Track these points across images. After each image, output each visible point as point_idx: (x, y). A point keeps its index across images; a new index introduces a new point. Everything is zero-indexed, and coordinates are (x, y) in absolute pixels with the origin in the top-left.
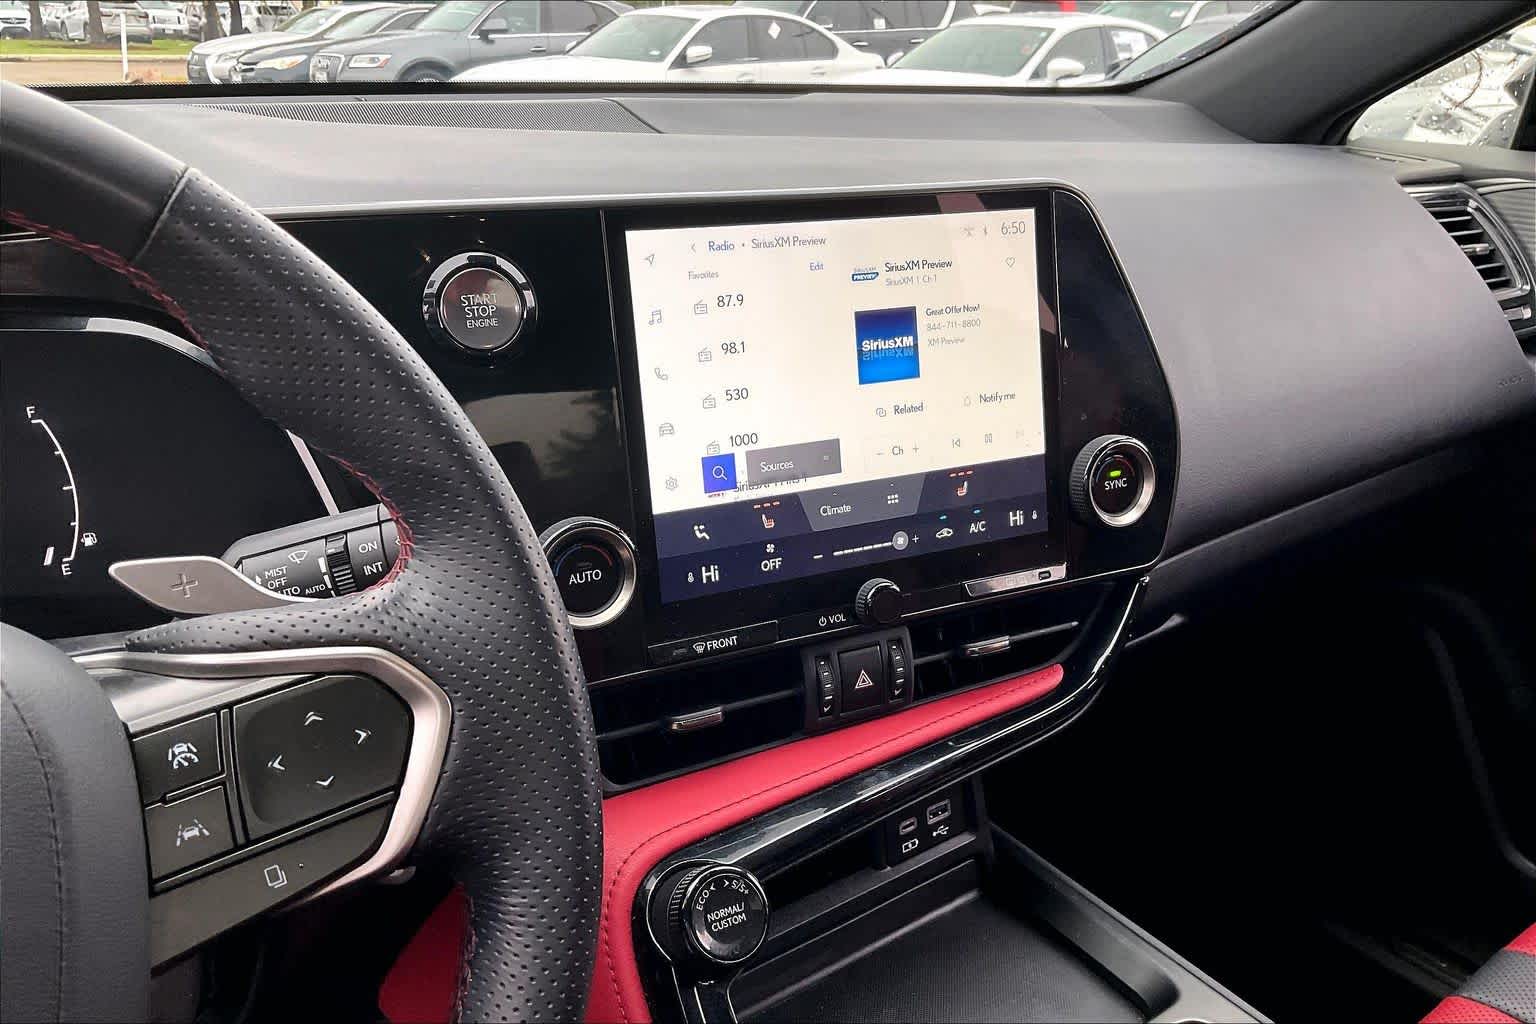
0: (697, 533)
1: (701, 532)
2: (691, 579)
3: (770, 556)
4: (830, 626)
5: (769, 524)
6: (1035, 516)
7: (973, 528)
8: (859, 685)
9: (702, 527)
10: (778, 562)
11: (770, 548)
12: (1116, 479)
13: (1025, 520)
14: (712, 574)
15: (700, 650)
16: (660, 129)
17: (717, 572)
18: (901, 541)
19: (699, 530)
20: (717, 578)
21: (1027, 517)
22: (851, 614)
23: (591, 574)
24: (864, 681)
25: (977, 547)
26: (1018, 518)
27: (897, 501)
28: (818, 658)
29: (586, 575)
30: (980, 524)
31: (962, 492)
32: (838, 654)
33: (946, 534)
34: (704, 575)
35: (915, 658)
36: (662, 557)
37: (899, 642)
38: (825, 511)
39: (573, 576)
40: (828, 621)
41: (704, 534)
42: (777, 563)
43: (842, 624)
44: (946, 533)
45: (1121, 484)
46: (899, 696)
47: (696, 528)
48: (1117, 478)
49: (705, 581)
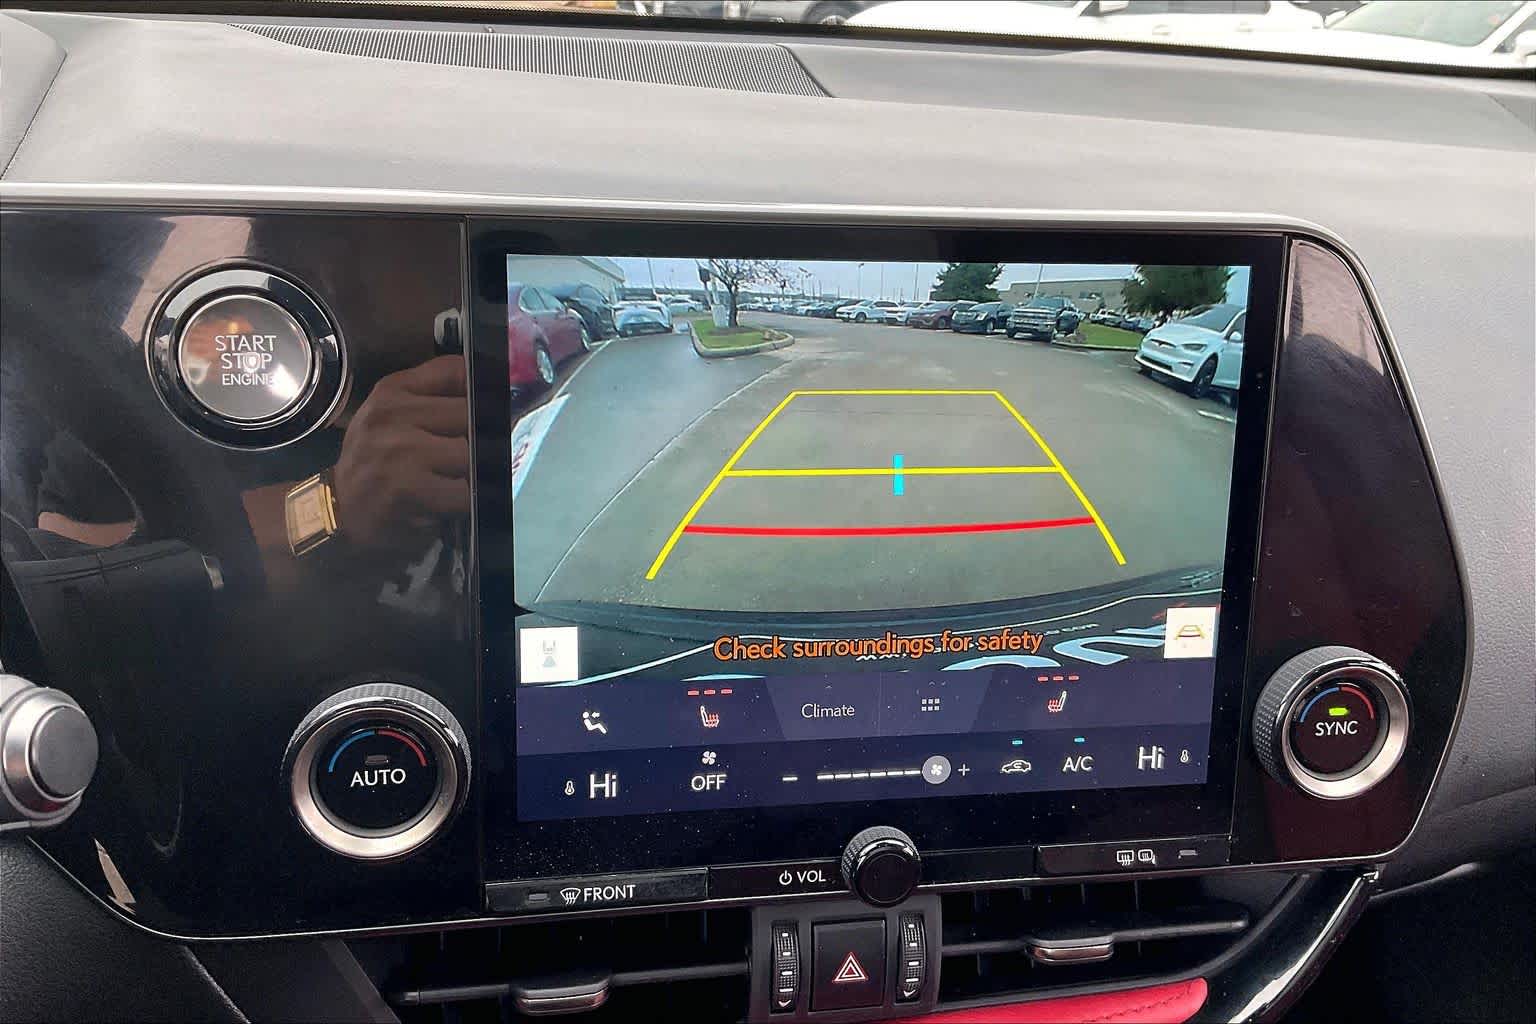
0: (588, 723)
1: (594, 721)
2: (570, 790)
3: (708, 769)
4: (796, 886)
5: (710, 721)
6: (1185, 758)
7: (1069, 764)
8: (842, 977)
9: (596, 715)
10: (720, 779)
11: (709, 758)
12: (1339, 719)
13: (1165, 763)
14: (607, 786)
15: (570, 898)
16: (829, 90)
17: (614, 784)
18: (937, 770)
19: (590, 718)
20: (614, 795)
21: (1171, 757)
22: (832, 873)
23: (388, 774)
24: (851, 972)
25: (1072, 796)
26: (1153, 757)
27: (937, 708)
28: (778, 926)
29: (380, 775)
30: (1081, 761)
31: (1057, 706)
32: (813, 925)
33: (1018, 769)
34: (593, 786)
35: (945, 943)
36: (522, 754)
37: (920, 918)
38: (809, 711)
39: (357, 774)
40: (795, 878)
41: (599, 726)
42: (718, 782)
43: (817, 887)
44: (1017, 766)
45: (1346, 729)
46: (912, 999)
47: (586, 715)
48: (1341, 719)
49: (592, 795)
